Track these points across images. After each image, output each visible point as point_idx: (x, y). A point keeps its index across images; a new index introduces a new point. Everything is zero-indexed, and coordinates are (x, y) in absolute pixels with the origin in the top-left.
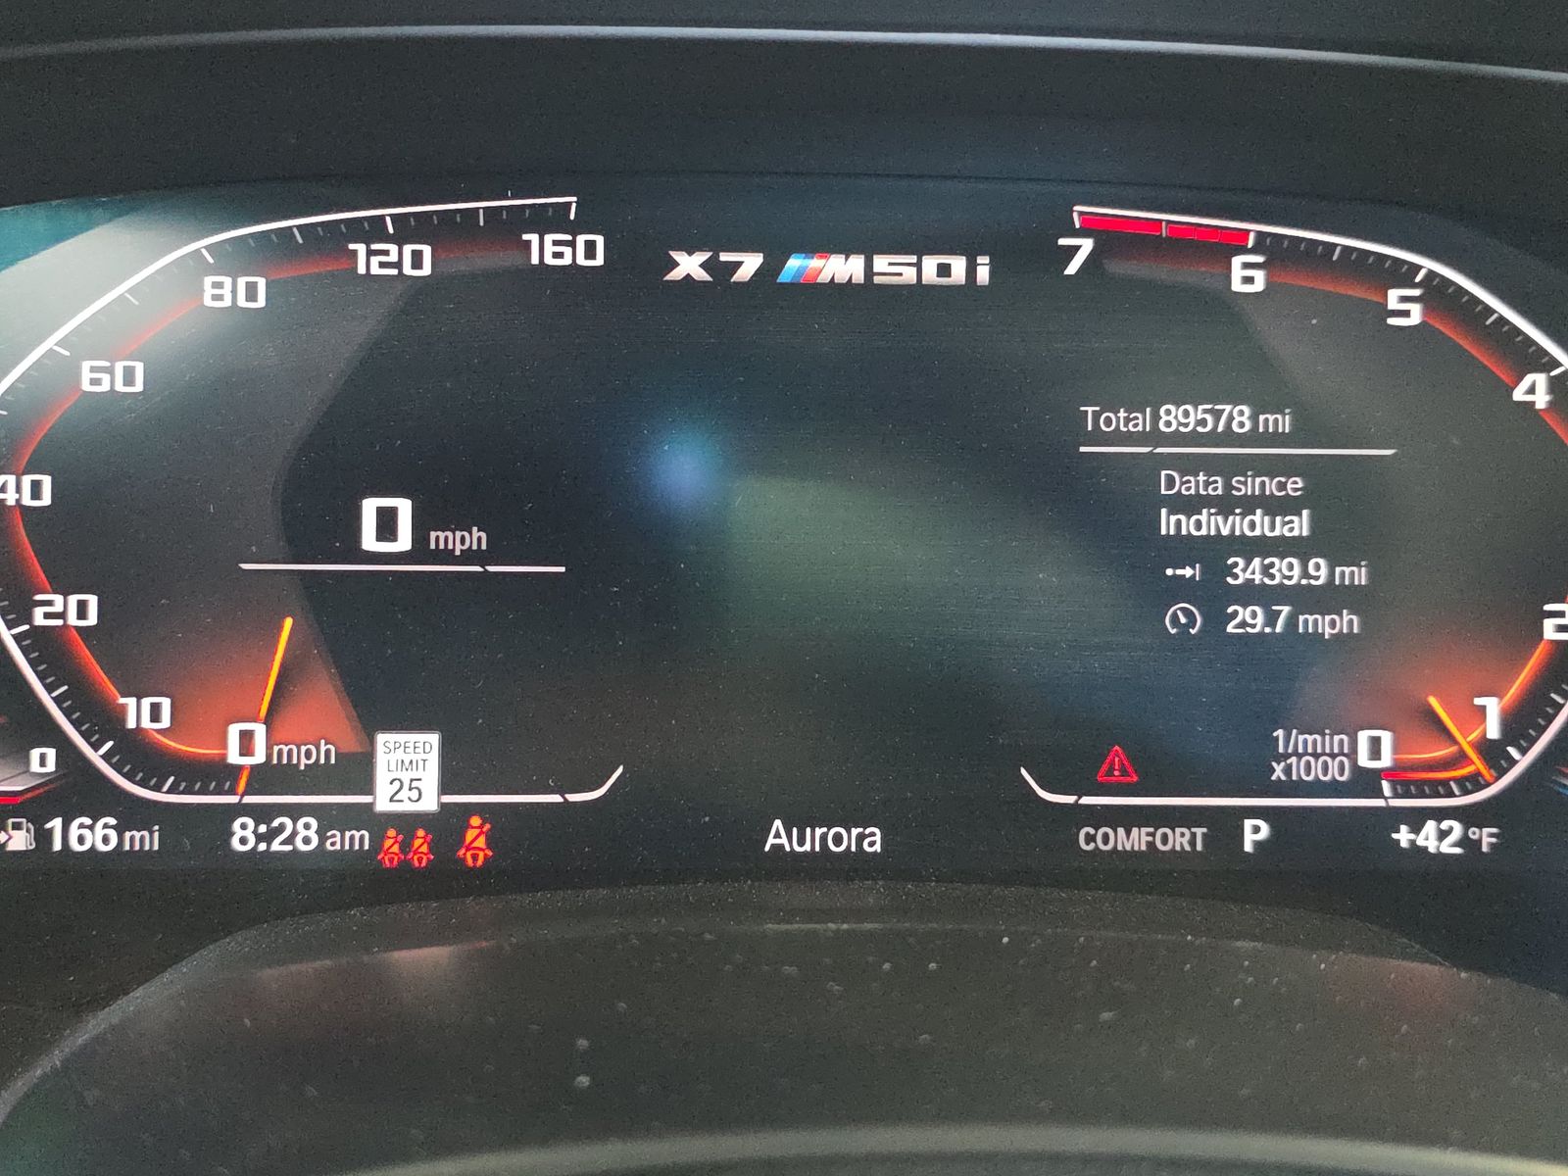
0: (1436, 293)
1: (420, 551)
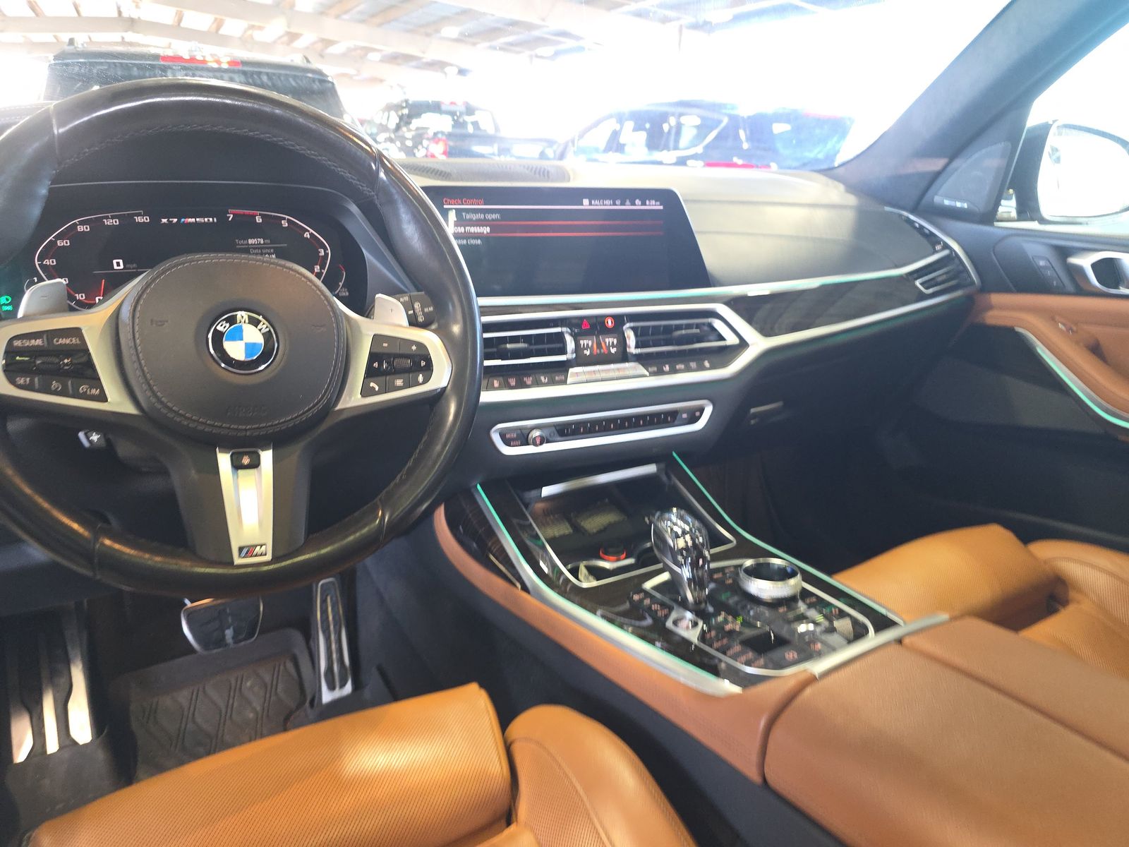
0: (289, 221)
1: (125, 268)
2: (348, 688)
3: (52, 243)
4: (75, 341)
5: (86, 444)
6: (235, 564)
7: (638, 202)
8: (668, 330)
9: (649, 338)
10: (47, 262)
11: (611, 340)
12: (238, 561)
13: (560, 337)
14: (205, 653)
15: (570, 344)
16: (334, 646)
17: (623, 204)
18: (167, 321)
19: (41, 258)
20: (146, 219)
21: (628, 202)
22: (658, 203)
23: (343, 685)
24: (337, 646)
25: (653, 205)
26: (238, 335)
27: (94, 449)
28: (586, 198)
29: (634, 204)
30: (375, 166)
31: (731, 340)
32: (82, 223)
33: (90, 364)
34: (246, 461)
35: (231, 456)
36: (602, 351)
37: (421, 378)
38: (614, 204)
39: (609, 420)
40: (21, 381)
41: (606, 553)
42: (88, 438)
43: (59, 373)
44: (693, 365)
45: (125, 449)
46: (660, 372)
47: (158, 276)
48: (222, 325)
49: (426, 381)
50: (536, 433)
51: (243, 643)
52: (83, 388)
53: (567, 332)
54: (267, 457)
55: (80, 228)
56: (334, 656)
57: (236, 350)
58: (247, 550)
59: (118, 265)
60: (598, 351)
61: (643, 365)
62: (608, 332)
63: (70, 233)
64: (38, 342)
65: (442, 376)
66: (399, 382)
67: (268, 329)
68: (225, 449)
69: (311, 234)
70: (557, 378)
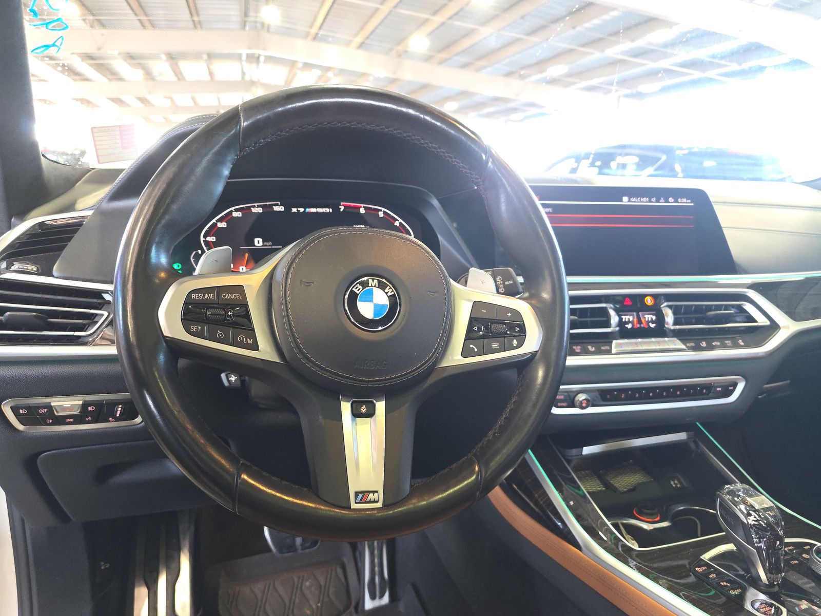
0: (385, 212)
1: (263, 245)
2: (386, 599)
3: (215, 225)
4: (238, 296)
5: (226, 383)
6: (352, 508)
7: (671, 200)
8: (698, 309)
9: (681, 316)
10: (209, 239)
11: (650, 316)
12: (354, 506)
13: (604, 312)
14: (279, 555)
15: (614, 319)
16: (376, 560)
17: (658, 201)
18: (313, 283)
19: (205, 236)
20: (281, 209)
21: (662, 200)
22: (689, 201)
23: (382, 596)
24: (379, 560)
25: (684, 202)
26: (369, 298)
27: (232, 389)
28: (626, 196)
29: (667, 201)
30: (486, 157)
31: (762, 321)
32: (236, 210)
33: (247, 316)
34: (363, 410)
35: (352, 405)
36: (642, 326)
37: (515, 342)
38: (650, 201)
39: (649, 389)
40: (194, 329)
41: (641, 513)
42: (228, 378)
43: (222, 323)
44: (728, 342)
45: (257, 389)
46: (697, 348)
47: (308, 245)
48: (356, 288)
49: (520, 345)
50: (581, 397)
51: (308, 550)
52: (240, 337)
53: (611, 308)
54: (380, 406)
55: (235, 214)
56: (376, 569)
57: (366, 309)
58: (363, 496)
59: (258, 242)
60: (639, 326)
61: (680, 340)
62: (648, 309)
63: (228, 218)
64: (211, 296)
65: (533, 341)
66: (495, 346)
67: (393, 293)
68: (347, 397)
69: (400, 223)
70: (603, 348)
